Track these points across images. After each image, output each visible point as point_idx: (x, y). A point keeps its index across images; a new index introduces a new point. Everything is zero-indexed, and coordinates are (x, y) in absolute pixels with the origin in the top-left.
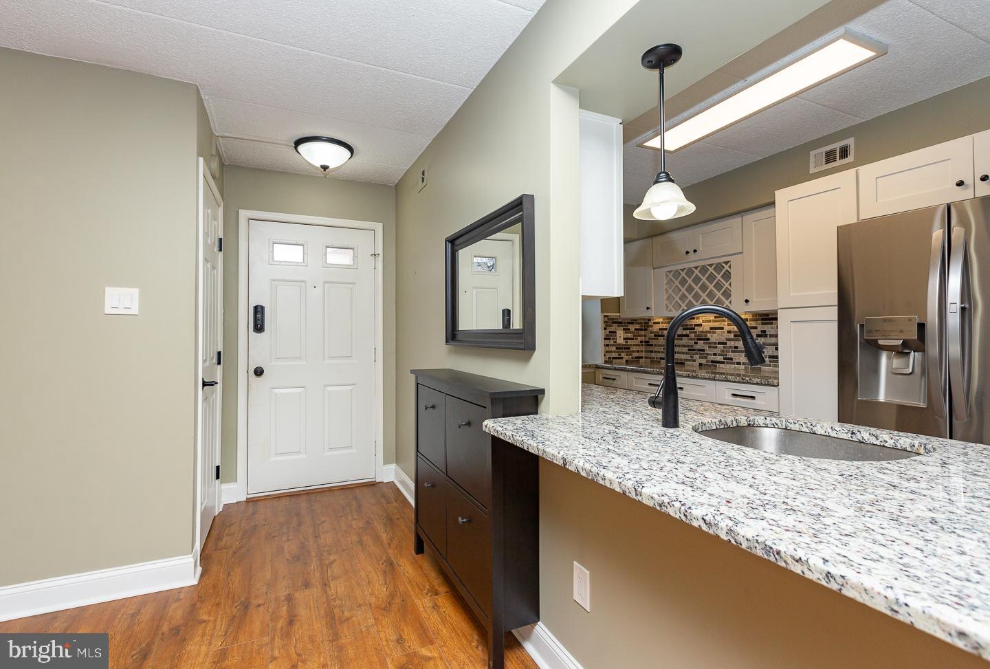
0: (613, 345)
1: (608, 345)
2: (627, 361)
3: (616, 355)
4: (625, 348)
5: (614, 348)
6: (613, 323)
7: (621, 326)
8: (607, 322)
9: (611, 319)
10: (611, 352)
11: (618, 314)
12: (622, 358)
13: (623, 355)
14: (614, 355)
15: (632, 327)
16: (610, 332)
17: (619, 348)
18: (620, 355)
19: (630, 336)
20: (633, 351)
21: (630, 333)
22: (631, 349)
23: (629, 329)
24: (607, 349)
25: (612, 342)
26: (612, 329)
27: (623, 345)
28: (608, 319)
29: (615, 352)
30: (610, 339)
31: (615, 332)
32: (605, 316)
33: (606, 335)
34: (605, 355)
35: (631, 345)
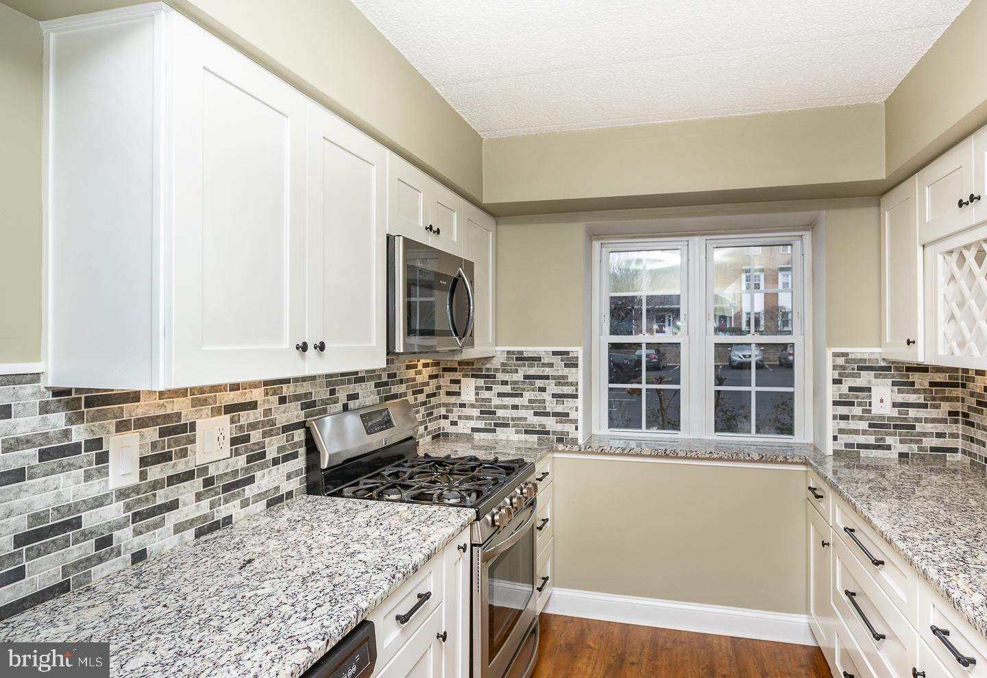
0: (861, 418)
1: (844, 418)
2: (902, 455)
3: (871, 440)
4: (896, 427)
5: (863, 425)
6: (860, 368)
7: (885, 377)
8: (843, 367)
9: (854, 361)
10: (856, 432)
11: (878, 350)
12: (889, 448)
13: (889, 440)
14: (862, 439)
15: (921, 380)
16: (851, 389)
17: (877, 425)
18: (883, 440)
19: (912, 398)
20: (925, 435)
21: (916, 392)
22: (918, 429)
23: (913, 384)
24: (843, 424)
25: (857, 411)
26: (858, 382)
27: (890, 419)
28: (847, 361)
29: (864, 432)
30: (851, 404)
31: (869, 389)
32: (836, 355)
33: (841, 396)
34: (835, 438)
35: (918, 420)
